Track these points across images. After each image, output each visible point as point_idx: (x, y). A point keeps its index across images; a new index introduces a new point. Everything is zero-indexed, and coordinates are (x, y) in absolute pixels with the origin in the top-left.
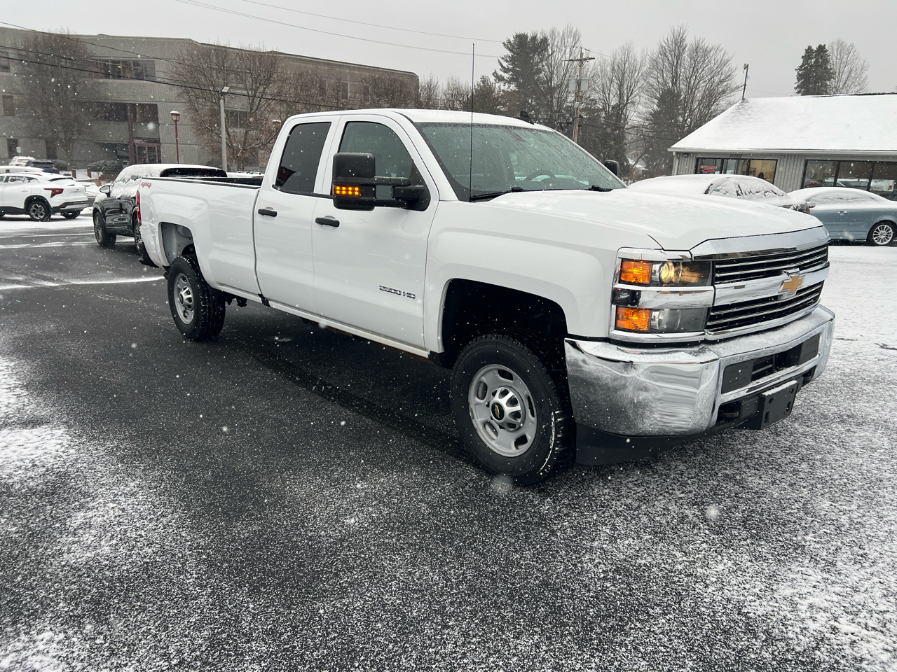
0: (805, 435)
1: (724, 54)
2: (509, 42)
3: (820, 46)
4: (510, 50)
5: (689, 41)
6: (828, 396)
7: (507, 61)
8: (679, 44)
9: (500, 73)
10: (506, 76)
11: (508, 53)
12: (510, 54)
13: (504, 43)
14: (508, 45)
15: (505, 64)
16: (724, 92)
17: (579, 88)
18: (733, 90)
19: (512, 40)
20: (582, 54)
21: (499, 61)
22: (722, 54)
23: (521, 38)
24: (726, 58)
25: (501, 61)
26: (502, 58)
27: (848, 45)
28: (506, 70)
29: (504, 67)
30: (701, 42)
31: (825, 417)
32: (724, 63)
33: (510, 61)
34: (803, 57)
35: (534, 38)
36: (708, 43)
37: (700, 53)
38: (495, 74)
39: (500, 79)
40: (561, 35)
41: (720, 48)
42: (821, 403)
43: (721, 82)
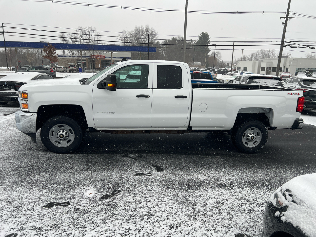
0: (22, 150)
6: (13, 167)
31: (15, 157)
42: (16, 162)
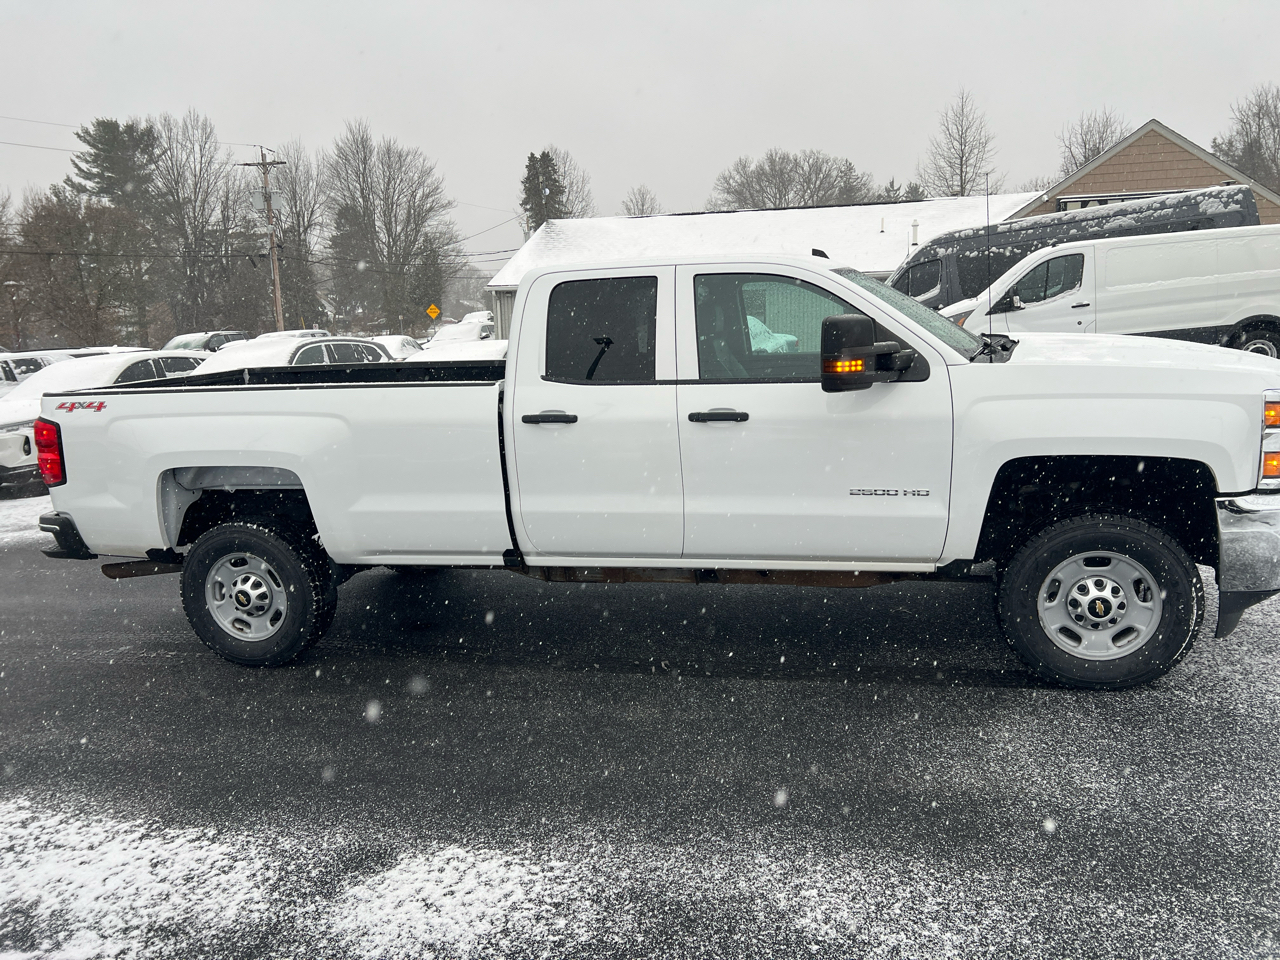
1: (424, 161)
2: (87, 132)
3: (544, 153)
4: (89, 143)
5: (376, 141)
7: (87, 162)
8: (362, 145)
9: (77, 180)
10: (89, 184)
11: (86, 148)
12: (92, 151)
13: (77, 134)
14: (84, 136)
15: (84, 166)
16: (431, 209)
17: (269, 205)
18: (444, 207)
19: (92, 130)
20: (263, 156)
21: (72, 161)
22: (421, 160)
23: (107, 128)
24: (428, 164)
25: (77, 161)
26: (78, 157)
27: (563, 152)
28: (88, 176)
29: (83, 171)
30: (392, 142)
32: (427, 172)
33: (94, 161)
34: (527, 167)
35: (130, 129)
36: (403, 144)
37: (394, 159)
38: (68, 181)
39: (81, 189)
40: (181, 125)
41: (419, 153)
43: (426, 196)
